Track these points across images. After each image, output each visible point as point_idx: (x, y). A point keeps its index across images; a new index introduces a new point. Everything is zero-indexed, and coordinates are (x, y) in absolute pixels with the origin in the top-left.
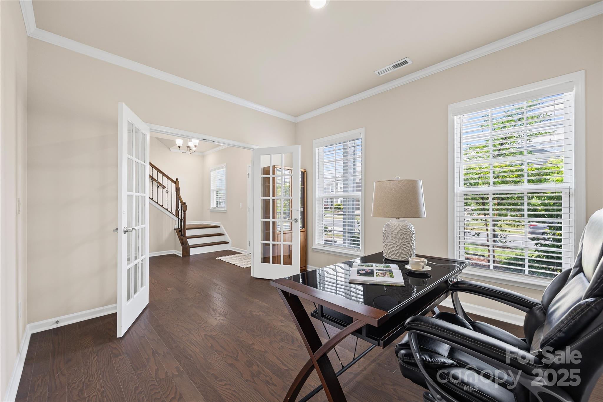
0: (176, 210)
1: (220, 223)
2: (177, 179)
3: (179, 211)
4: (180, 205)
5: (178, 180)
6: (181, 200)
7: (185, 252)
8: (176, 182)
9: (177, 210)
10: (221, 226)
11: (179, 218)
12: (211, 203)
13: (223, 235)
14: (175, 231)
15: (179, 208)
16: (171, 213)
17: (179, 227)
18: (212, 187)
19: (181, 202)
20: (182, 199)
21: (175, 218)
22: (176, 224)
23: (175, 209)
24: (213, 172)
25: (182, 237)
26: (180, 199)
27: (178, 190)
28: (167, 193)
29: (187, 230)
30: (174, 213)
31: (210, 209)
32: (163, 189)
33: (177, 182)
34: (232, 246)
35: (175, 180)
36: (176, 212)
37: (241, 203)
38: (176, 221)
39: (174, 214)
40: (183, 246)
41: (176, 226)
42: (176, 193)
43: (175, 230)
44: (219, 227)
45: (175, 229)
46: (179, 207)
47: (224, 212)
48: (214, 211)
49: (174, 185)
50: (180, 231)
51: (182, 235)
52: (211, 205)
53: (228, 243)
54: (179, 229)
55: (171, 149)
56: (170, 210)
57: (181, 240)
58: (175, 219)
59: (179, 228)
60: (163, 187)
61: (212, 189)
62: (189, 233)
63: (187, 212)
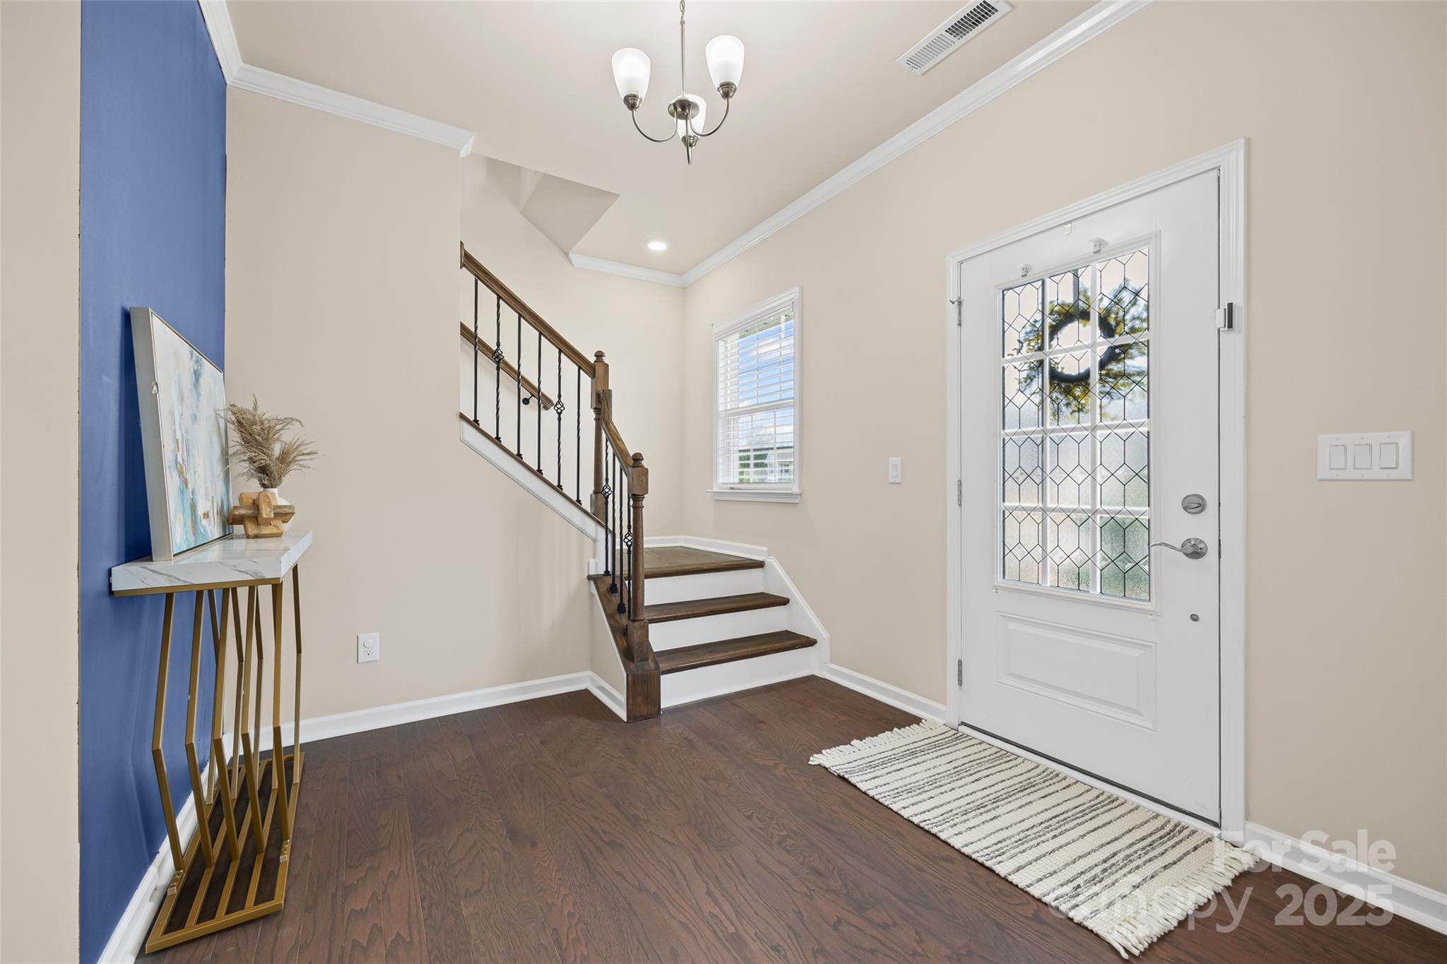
0: (595, 492)
1: (765, 549)
2: (599, 355)
3: (607, 498)
4: (612, 466)
5: (605, 360)
6: (618, 442)
7: (640, 699)
8: (595, 368)
9: (600, 491)
10: (771, 561)
11: (607, 528)
12: (720, 467)
13: (784, 602)
14: (589, 585)
15: (610, 483)
16: (577, 503)
17: (610, 569)
18: (721, 400)
19: (620, 452)
20: (621, 440)
21: (591, 526)
22: (594, 557)
23: (592, 488)
24: (726, 342)
25: (623, 620)
26: (615, 439)
27: (602, 402)
28: (560, 414)
29: (646, 581)
30: (586, 505)
31: (715, 490)
32: (543, 411)
33: (599, 370)
34: (831, 662)
35: (592, 359)
36: (594, 503)
37: (895, 460)
38: (595, 541)
39: (589, 511)
40: (632, 666)
41: (597, 563)
42: (594, 416)
43: (592, 582)
44: (760, 565)
45: (590, 578)
46: (607, 480)
47: (787, 501)
48: (730, 498)
49: (586, 380)
50: (613, 589)
51: (621, 608)
52: (720, 474)
53: (810, 643)
54: (609, 580)
55: (571, 255)
56: (570, 490)
57: (621, 633)
58: (593, 535)
59: (607, 572)
60: (544, 402)
61: (721, 408)
62: (656, 592)
63: (647, 502)
